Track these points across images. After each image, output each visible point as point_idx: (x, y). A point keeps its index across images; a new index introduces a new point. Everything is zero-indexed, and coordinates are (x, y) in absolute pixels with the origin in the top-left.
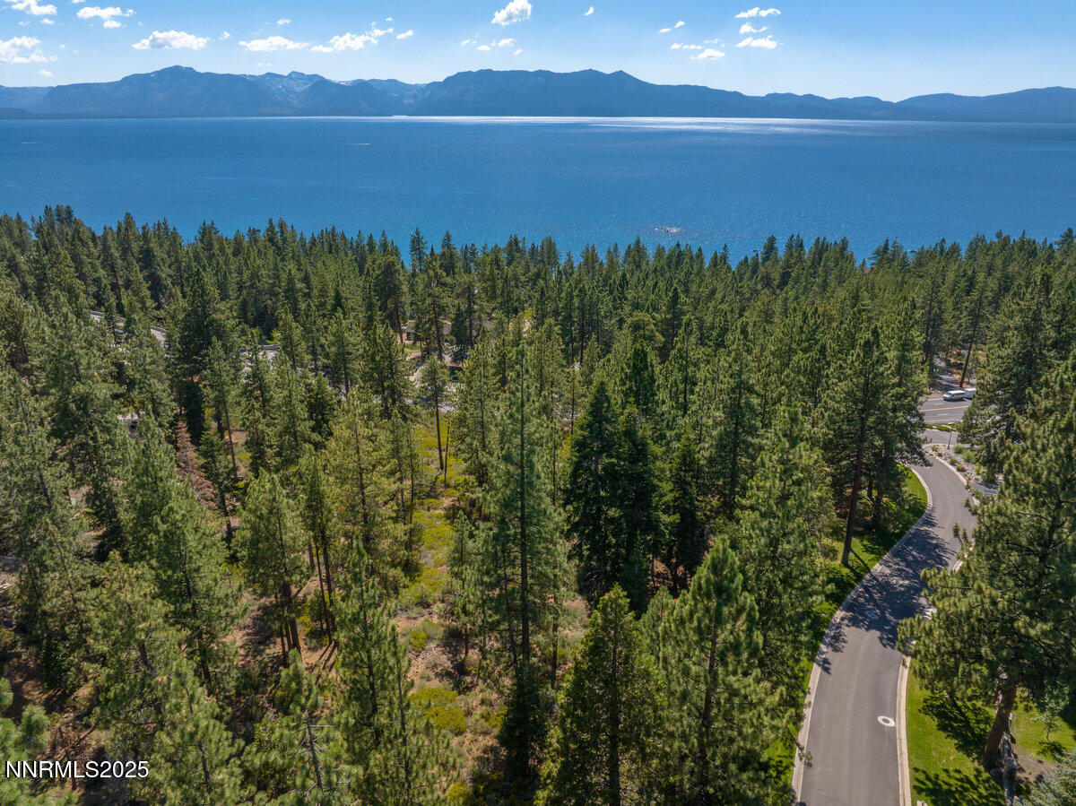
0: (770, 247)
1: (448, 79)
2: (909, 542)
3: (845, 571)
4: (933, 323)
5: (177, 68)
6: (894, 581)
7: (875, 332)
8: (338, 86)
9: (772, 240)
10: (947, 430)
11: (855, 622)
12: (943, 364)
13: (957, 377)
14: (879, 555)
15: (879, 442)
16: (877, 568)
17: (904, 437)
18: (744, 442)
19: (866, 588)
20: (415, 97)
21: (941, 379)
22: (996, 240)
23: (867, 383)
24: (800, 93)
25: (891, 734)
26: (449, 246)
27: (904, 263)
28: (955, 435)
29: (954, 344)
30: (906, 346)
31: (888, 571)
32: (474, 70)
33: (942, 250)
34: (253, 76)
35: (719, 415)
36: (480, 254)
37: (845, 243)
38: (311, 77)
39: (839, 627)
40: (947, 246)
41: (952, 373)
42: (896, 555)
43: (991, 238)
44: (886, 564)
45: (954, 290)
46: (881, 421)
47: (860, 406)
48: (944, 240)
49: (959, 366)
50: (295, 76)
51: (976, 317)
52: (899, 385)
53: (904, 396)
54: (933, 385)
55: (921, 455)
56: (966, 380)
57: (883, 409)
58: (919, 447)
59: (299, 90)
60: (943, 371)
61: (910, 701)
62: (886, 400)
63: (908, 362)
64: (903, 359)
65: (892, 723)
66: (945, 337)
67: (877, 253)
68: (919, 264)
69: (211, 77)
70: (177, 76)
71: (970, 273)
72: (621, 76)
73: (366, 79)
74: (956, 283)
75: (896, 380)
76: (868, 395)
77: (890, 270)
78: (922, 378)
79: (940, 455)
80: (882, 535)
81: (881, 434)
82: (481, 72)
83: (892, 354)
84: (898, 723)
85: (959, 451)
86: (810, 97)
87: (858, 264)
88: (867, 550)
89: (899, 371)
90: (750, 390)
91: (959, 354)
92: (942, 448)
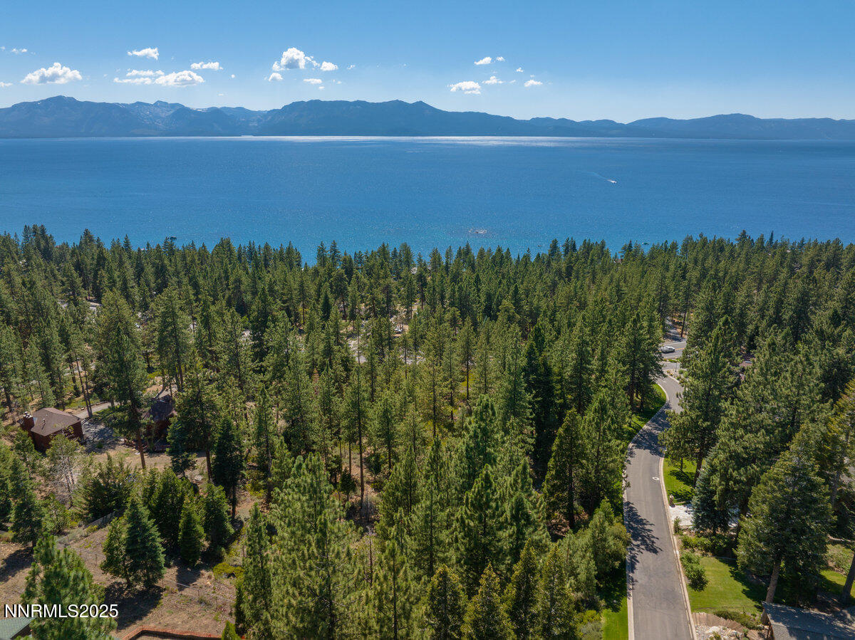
0: (554, 247)
1: (285, 107)
2: (659, 416)
3: (631, 429)
4: (664, 299)
5: (60, 98)
6: (654, 431)
7: (638, 315)
8: (196, 112)
9: (555, 242)
10: (675, 362)
11: (638, 447)
12: (670, 323)
13: (679, 330)
14: (645, 422)
15: (642, 366)
16: (645, 427)
17: (654, 364)
18: (585, 368)
19: (641, 435)
20: (259, 121)
21: (669, 332)
22: (699, 239)
23: (635, 338)
24: (556, 117)
25: (659, 483)
26: (335, 251)
27: (643, 259)
28: (679, 364)
29: (676, 310)
30: (651, 320)
31: (650, 428)
32: (306, 100)
33: (666, 248)
34: (124, 104)
35: (574, 355)
36: (364, 259)
37: (603, 243)
38: (173, 106)
39: (632, 449)
40: (669, 245)
41: (676, 328)
42: (653, 421)
43: (696, 238)
44: (649, 425)
45: (674, 277)
46: (643, 356)
47: (633, 349)
48: (666, 242)
49: (679, 324)
50: (159, 104)
51: (687, 296)
52: (649, 339)
53: (652, 344)
54: (666, 336)
55: (662, 372)
56: (684, 332)
57: (643, 351)
58: (661, 368)
59: (163, 115)
60: (672, 327)
61: (664, 472)
62: (644, 346)
63: (653, 327)
64: (650, 326)
65: (658, 479)
66: (671, 308)
67: (624, 248)
68: (652, 257)
69: (90, 106)
70: (60, 105)
71: (683, 264)
72: (420, 104)
73: (219, 106)
74: (676, 272)
75: (648, 336)
76: (636, 344)
77: (634, 263)
78: (659, 332)
79: (671, 375)
80: (646, 414)
81: (642, 362)
82: (311, 102)
83: (645, 324)
84: (661, 479)
85: (681, 373)
86: (563, 120)
87: (612, 256)
88: (639, 420)
89: (649, 332)
90: (587, 344)
91: (680, 316)
92: (672, 372)
